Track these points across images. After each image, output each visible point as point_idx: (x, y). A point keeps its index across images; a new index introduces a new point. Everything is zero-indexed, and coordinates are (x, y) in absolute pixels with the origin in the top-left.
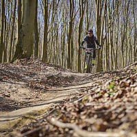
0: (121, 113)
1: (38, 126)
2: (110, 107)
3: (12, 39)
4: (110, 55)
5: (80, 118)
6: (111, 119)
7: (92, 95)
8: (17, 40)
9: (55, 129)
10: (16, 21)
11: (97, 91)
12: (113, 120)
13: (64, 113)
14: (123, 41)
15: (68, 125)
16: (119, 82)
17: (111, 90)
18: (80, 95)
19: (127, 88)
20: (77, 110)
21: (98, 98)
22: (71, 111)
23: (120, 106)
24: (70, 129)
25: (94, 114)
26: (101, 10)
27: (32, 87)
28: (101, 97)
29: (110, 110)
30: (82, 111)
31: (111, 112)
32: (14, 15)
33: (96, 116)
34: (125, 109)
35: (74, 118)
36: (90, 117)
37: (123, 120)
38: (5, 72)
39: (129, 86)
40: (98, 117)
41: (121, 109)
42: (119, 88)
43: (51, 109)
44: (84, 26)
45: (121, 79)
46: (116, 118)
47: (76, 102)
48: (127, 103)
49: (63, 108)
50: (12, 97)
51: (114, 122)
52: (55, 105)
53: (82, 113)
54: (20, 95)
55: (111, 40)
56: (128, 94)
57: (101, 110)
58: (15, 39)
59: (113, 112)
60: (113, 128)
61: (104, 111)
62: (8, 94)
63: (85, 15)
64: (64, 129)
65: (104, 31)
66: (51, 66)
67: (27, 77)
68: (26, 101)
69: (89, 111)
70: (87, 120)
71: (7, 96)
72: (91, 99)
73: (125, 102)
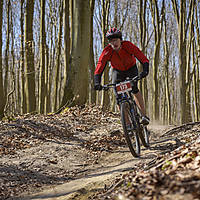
3: (57, 79)
5: (160, 194)
7: (176, 159)
8: (65, 79)
10: (63, 52)
11: (183, 152)
13: (136, 187)
20: (155, 181)
21: (185, 163)
22: (145, 183)
25: (180, 187)
26: (186, 32)
27: (88, 148)
28: (190, 161)
32: (60, 43)
33: (182, 190)
35: (150, 193)
36: (174, 192)
38: (49, 127)
43: (118, 180)
44: (162, 55)
47: (153, 170)
49: (134, 180)
50: (60, 164)
57: (189, 180)
58: (62, 78)
61: (194, 182)
62: (53, 159)
63: (163, 40)
65: (192, 62)
66: (116, 116)
67: (80, 134)
68: (81, 168)
69: (174, 182)
70: (169, 196)
71: (52, 162)
72: (174, 164)
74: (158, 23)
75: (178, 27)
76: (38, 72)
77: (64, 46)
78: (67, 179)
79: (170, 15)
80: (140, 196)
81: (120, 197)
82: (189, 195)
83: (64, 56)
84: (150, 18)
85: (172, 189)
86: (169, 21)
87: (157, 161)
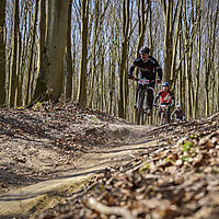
0: (199, 191)
1: (67, 212)
2: (183, 181)
3: (30, 70)
4: (187, 95)
5: (134, 199)
6: (184, 200)
7: (155, 161)
8: (38, 71)
9: (95, 215)
10: (37, 40)
12: (186, 203)
13: (109, 190)
14: (208, 74)
15: (116, 210)
16: (198, 140)
17: (185, 154)
18: (137, 161)
19: (211, 151)
20: (130, 185)
21: (164, 167)
22: (120, 186)
23: (199, 180)
24: (118, 216)
25: (157, 192)
26: (173, 24)
27: (61, 146)
28: (169, 164)
29: (183, 186)
30: (138, 187)
31: (183, 189)
33: (159, 196)
34: (206, 186)
35: (125, 198)
36: (150, 198)
37: (202, 202)
38: (18, 122)
39: (213, 147)
40: (163, 198)
41: (199, 185)
42: (198, 151)
43: (91, 183)
45: (202, 136)
46: (192, 199)
47: (129, 172)
48: (210, 175)
49: (108, 183)
50: (29, 163)
51: (188, 206)
53: (138, 190)
54: (42, 160)
55: (189, 72)
56: (212, 160)
57: (168, 185)
58: (35, 70)
59: (187, 189)
60: (186, 216)
61: (172, 187)
62: (22, 158)
63: (148, 32)
64: (109, 216)
65: (178, 57)
66: (92, 112)
67: (53, 131)
68: (52, 169)
69: (150, 187)
70: (145, 202)
71: (21, 161)
72: (153, 167)
73: (206, 173)
74: (143, 13)
75: (165, 18)
76: (9, 62)
77: (39, 34)
79: (156, 5)
81: (92, 201)
82: (167, 202)
83: (38, 45)
84: (134, 7)
85: (148, 194)
86: (154, 11)
87: (134, 164)
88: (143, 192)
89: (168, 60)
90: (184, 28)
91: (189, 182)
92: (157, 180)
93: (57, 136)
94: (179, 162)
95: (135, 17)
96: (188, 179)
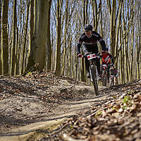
0: (134, 128)
2: (123, 122)
3: (24, 51)
4: (125, 67)
5: (92, 134)
6: (124, 135)
7: (105, 110)
8: (29, 52)
10: (29, 32)
12: (126, 136)
13: (76, 129)
14: (139, 52)
16: (133, 96)
17: (125, 104)
18: (94, 109)
20: (90, 125)
21: (111, 113)
22: (83, 126)
23: (134, 122)
27: (44, 100)
28: (115, 112)
29: (123, 125)
30: (95, 127)
31: (124, 127)
32: (27, 27)
33: (108, 132)
34: (138, 125)
35: (86, 134)
36: (103, 133)
37: (136, 136)
38: (17, 85)
40: (111, 133)
41: (134, 125)
42: (133, 102)
43: (64, 124)
45: (136, 93)
46: (129, 134)
47: (89, 117)
49: (75, 124)
50: (24, 112)
51: (127, 138)
52: (68, 119)
53: (95, 129)
54: (32, 110)
55: (126, 51)
57: (113, 125)
58: (27, 51)
59: (127, 128)
61: (117, 126)
62: (19, 108)
63: (99, 26)
65: (119, 42)
66: (64, 78)
67: (39, 90)
68: (39, 115)
70: (99, 136)
71: (18, 110)
72: (104, 113)
73: (138, 117)
74: (97, 14)
75: (110, 17)
76: (11, 47)
77: (29, 28)
78: (28, 122)
79: (105, 9)
80: (79, 135)
81: (65, 136)
82: (113, 135)
83: (29, 35)
84: (91, 10)
85: (101, 131)
86: (103, 13)
87: (92, 111)
88: (98, 129)
89: (113, 44)
90: (123, 23)
91: (128, 123)
92: (107, 122)
93: (42, 94)
94: (121, 110)
95: (91, 16)
96: (127, 121)
